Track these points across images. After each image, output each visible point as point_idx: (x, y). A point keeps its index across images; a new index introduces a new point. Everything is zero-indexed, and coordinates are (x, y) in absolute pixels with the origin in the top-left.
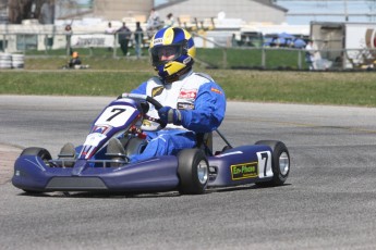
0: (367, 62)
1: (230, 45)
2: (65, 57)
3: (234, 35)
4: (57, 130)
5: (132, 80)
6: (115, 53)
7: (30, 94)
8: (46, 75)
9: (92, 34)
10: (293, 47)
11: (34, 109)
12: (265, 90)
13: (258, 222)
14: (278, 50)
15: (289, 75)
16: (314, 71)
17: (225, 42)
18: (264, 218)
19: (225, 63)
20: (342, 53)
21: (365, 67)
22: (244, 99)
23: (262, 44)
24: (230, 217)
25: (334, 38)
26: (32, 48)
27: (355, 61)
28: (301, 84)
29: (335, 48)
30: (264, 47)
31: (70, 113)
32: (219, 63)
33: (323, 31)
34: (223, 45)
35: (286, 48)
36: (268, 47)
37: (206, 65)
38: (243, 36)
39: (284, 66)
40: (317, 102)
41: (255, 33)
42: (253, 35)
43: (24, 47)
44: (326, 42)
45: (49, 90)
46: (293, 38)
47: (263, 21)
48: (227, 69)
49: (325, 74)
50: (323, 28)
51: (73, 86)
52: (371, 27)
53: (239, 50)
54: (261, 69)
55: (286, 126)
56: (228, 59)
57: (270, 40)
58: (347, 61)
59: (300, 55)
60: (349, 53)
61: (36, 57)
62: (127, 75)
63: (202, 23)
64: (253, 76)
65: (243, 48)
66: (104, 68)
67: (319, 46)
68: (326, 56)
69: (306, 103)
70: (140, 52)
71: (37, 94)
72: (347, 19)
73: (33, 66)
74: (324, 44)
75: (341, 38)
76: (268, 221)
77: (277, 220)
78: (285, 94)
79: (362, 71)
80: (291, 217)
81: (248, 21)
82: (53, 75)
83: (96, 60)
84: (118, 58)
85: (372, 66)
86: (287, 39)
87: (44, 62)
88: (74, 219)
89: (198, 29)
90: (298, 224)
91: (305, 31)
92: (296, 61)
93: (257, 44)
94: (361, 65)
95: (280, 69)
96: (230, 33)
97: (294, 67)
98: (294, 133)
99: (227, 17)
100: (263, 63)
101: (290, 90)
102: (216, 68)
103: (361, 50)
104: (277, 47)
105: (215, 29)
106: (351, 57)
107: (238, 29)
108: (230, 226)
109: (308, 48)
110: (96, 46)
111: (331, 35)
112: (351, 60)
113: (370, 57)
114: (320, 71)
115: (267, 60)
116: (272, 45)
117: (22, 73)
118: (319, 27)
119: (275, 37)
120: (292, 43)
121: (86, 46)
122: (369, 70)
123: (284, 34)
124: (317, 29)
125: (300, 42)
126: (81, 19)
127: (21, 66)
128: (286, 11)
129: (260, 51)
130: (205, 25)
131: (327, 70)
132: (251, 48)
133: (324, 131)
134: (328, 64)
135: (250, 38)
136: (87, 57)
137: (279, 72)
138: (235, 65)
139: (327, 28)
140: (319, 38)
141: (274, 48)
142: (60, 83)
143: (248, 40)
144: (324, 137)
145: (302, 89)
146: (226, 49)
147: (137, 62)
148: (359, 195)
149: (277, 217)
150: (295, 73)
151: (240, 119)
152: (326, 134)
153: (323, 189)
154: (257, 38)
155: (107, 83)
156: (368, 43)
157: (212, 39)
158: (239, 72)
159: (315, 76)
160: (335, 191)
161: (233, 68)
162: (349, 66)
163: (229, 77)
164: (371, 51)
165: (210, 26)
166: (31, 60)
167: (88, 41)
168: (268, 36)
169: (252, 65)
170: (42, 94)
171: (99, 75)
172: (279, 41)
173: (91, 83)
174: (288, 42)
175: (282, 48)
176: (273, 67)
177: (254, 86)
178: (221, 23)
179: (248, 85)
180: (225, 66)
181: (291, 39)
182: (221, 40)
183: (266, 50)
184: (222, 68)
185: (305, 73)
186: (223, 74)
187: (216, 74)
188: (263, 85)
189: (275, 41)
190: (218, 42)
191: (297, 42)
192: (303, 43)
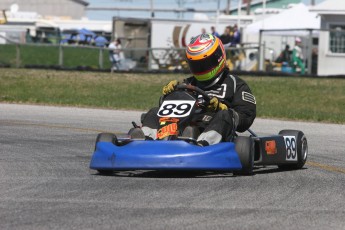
0: (175, 62)
1: (23, 41)
3: (28, 31)
10: (94, 44)
12: (61, 92)
14: (77, 47)
15: (88, 76)
17: (18, 38)
19: (18, 61)
20: (148, 53)
21: (172, 68)
22: (38, 102)
23: (60, 40)
25: (138, 36)
27: (162, 62)
28: (101, 86)
29: (140, 47)
30: (62, 44)
32: (11, 62)
33: (127, 27)
34: (16, 41)
35: (86, 46)
36: (66, 44)
38: (39, 32)
39: (84, 66)
40: (118, 106)
41: (52, 29)
42: (50, 31)
44: (130, 40)
46: (94, 35)
47: (61, 15)
48: (20, 68)
49: (131, 75)
50: (126, 24)
52: (178, 24)
53: (35, 47)
54: (58, 69)
56: (22, 57)
57: (68, 37)
58: (153, 62)
59: (101, 54)
60: (154, 52)
64: (48, 77)
65: (39, 44)
68: (130, 55)
69: (107, 107)
72: (153, 15)
74: (128, 42)
75: (147, 36)
78: (83, 97)
79: (168, 72)
81: (44, 15)
85: (180, 67)
86: (87, 36)
91: (107, 27)
92: (97, 60)
93: (54, 40)
94: (168, 66)
95: (80, 69)
96: (24, 28)
97: (95, 67)
99: (20, 10)
100: (61, 62)
101: (89, 93)
102: (8, 66)
103: (168, 50)
104: (76, 45)
105: (7, 23)
106: (157, 57)
107: (33, 24)
109: (112, 46)
111: (136, 33)
112: (157, 61)
113: (177, 57)
114: (123, 72)
115: (65, 59)
116: (71, 42)
118: (122, 23)
119: (74, 33)
120: (93, 41)
122: (176, 71)
123: (84, 30)
124: (120, 25)
125: (101, 39)
128: (86, 4)
129: (57, 48)
131: (131, 71)
132: (47, 45)
134: (132, 65)
135: (47, 33)
137: (77, 73)
138: (29, 63)
139: (131, 24)
140: (122, 35)
141: (72, 45)
143: (43, 36)
145: (102, 92)
146: (19, 45)
148: (162, 211)
150: (94, 74)
151: (33, 124)
153: (122, 204)
154: (54, 34)
156: (176, 42)
157: (4, 34)
158: (33, 71)
159: (115, 77)
160: (136, 206)
161: (28, 67)
162: (155, 67)
163: (22, 78)
164: (179, 51)
165: (2, 19)
168: (66, 32)
169: (48, 63)
172: (78, 38)
174: (89, 39)
175: (82, 45)
176: (72, 67)
177: (50, 87)
178: (14, 17)
179: (43, 87)
180: (18, 65)
181: (91, 36)
182: (14, 35)
183: (63, 48)
184: (15, 67)
185: (105, 74)
186: (16, 73)
187: (8, 73)
188: (60, 86)
189: (74, 38)
190: (11, 37)
191: (98, 39)
192: (106, 41)
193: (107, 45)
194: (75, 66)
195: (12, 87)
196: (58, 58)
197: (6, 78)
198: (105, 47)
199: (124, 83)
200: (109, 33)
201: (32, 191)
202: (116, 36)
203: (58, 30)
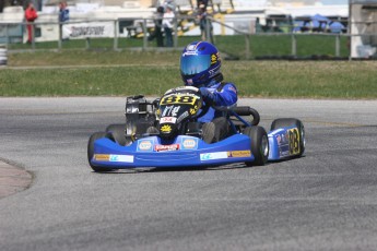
1: (253, 31)
2: (55, 50)
3: (258, 19)
4: (48, 138)
5: (136, 76)
6: (115, 45)
7: (15, 95)
8: (34, 73)
9: (88, 22)
10: (329, 31)
11: (19, 113)
12: (295, 84)
13: (289, 242)
14: (311, 35)
15: (324, 65)
16: (354, 59)
17: (247, 28)
18: (296, 238)
19: (248, 52)
22: (271, 95)
23: (292, 29)
24: (255, 237)
26: (16, 40)
28: (339, 76)
30: (294, 32)
31: (63, 118)
32: (241, 54)
33: (364, 11)
34: (245, 31)
35: (321, 33)
36: (299, 32)
37: (226, 56)
38: (269, 20)
39: (319, 55)
40: (358, 96)
41: (283, 16)
42: (281, 18)
43: (6, 40)
44: (369, 24)
45: (37, 91)
48: (250, 59)
49: (371, 62)
50: (364, 8)
51: (66, 84)
53: (264, 37)
54: (291, 59)
55: (321, 126)
56: (251, 48)
57: (301, 24)
59: (337, 41)
61: (21, 51)
62: (131, 70)
63: (219, 5)
65: (269, 34)
66: (104, 62)
67: (360, 30)
68: (369, 41)
69: (346, 98)
70: (145, 42)
71: (23, 96)
73: (19, 62)
74: (365, 27)
76: (300, 240)
77: (312, 240)
78: (320, 88)
80: (328, 235)
82: (41, 72)
83: (94, 53)
84: (120, 50)
86: (321, 22)
87: (31, 57)
88: (69, 244)
89: (215, 13)
90: (338, 243)
91: (343, 11)
92: (334, 49)
93: (285, 29)
95: (314, 58)
96: (253, 17)
97: (330, 55)
98: (331, 135)
100: (294, 52)
101: (326, 83)
102: (237, 59)
104: (310, 32)
105: (234, 12)
107: (262, 12)
108: (256, 247)
110: (93, 36)
114: (362, 59)
115: (298, 48)
116: (304, 29)
117: (4, 70)
118: (359, 6)
119: (307, 20)
120: (328, 27)
121: (82, 37)
123: (318, 15)
124: (357, 8)
125: (337, 25)
126: (74, 5)
127: (4, 63)
129: (289, 37)
130: (223, 8)
131: (371, 58)
132: (278, 34)
133: (367, 131)
134: (371, 51)
135: (277, 21)
136: (83, 49)
137: (312, 63)
138: (260, 54)
140: (359, 20)
141: (306, 33)
142: (50, 82)
143: (274, 24)
144: (368, 139)
145: (340, 82)
146: (248, 36)
147: (143, 55)
149: (311, 235)
150: (330, 62)
152: (370, 135)
154: (285, 22)
155: (107, 80)
157: (231, 25)
158: (264, 63)
159: (354, 66)
161: (258, 59)
163: (253, 70)
165: (229, 9)
166: (15, 55)
167: (83, 32)
168: (299, 19)
169: (280, 54)
170: (29, 95)
171: (96, 71)
172: (311, 25)
173: (88, 82)
174: (323, 25)
175: (316, 33)
176: (306, 56)
177: (283, 79)
178: (241, 5)
179: (275, 78)
180: (248, 57)
181: (326, 23)
182: (243, 25)
183: (296, 36)
184: (245, 59)
185: (343, 62)
186: (245, 65)
187: (237, 65)
188: (293, 78)
189: (308, 25)
190: (239, 27)
191: (333, 25)
192: (343, 27)
193: (345, 31)
194: (310, 56)
195: (242, 80)
196: (291, 48)
197: (236, 71)
198: (341, 33)
199: (364, 71)
200: (346, 18)
201: (268, 189)
202: (353, 20)
203: (290, 17)
